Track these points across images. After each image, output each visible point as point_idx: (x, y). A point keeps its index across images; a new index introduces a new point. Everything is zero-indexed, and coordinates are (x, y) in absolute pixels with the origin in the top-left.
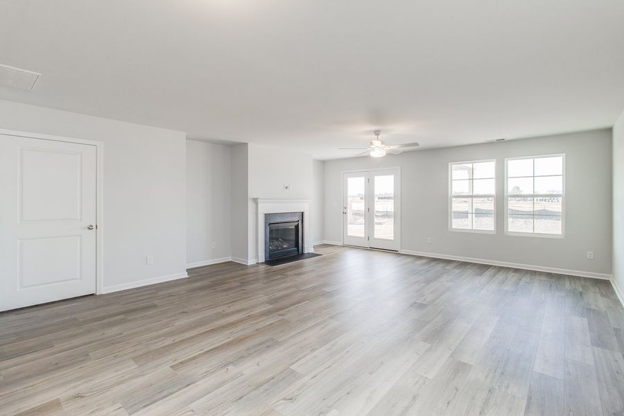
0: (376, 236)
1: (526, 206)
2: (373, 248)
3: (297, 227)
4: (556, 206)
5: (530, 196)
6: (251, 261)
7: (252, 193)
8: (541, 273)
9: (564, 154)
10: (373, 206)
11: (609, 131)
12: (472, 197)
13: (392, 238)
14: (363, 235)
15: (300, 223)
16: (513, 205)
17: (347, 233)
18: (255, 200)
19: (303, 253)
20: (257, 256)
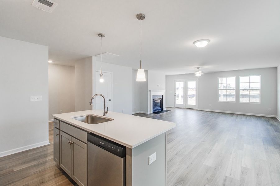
0: (189, 104)
1: (247, 92)
2: (187, 108)
3: (161, 100)
4: (258, 93)
5: (248, 89)
6: (149, 113)
7: (149, 89)
8: (253, 116)
9: (261, 75)
10: (187, 93)
11: (276, 68)
12: (227, 89)
13: (195, 105)
14: (183, 104)
15: (162, 99)
16: (242, 92)
17: (176, 103)
18: (150, 91)
19: (163, 110)
20: (150, 111)
